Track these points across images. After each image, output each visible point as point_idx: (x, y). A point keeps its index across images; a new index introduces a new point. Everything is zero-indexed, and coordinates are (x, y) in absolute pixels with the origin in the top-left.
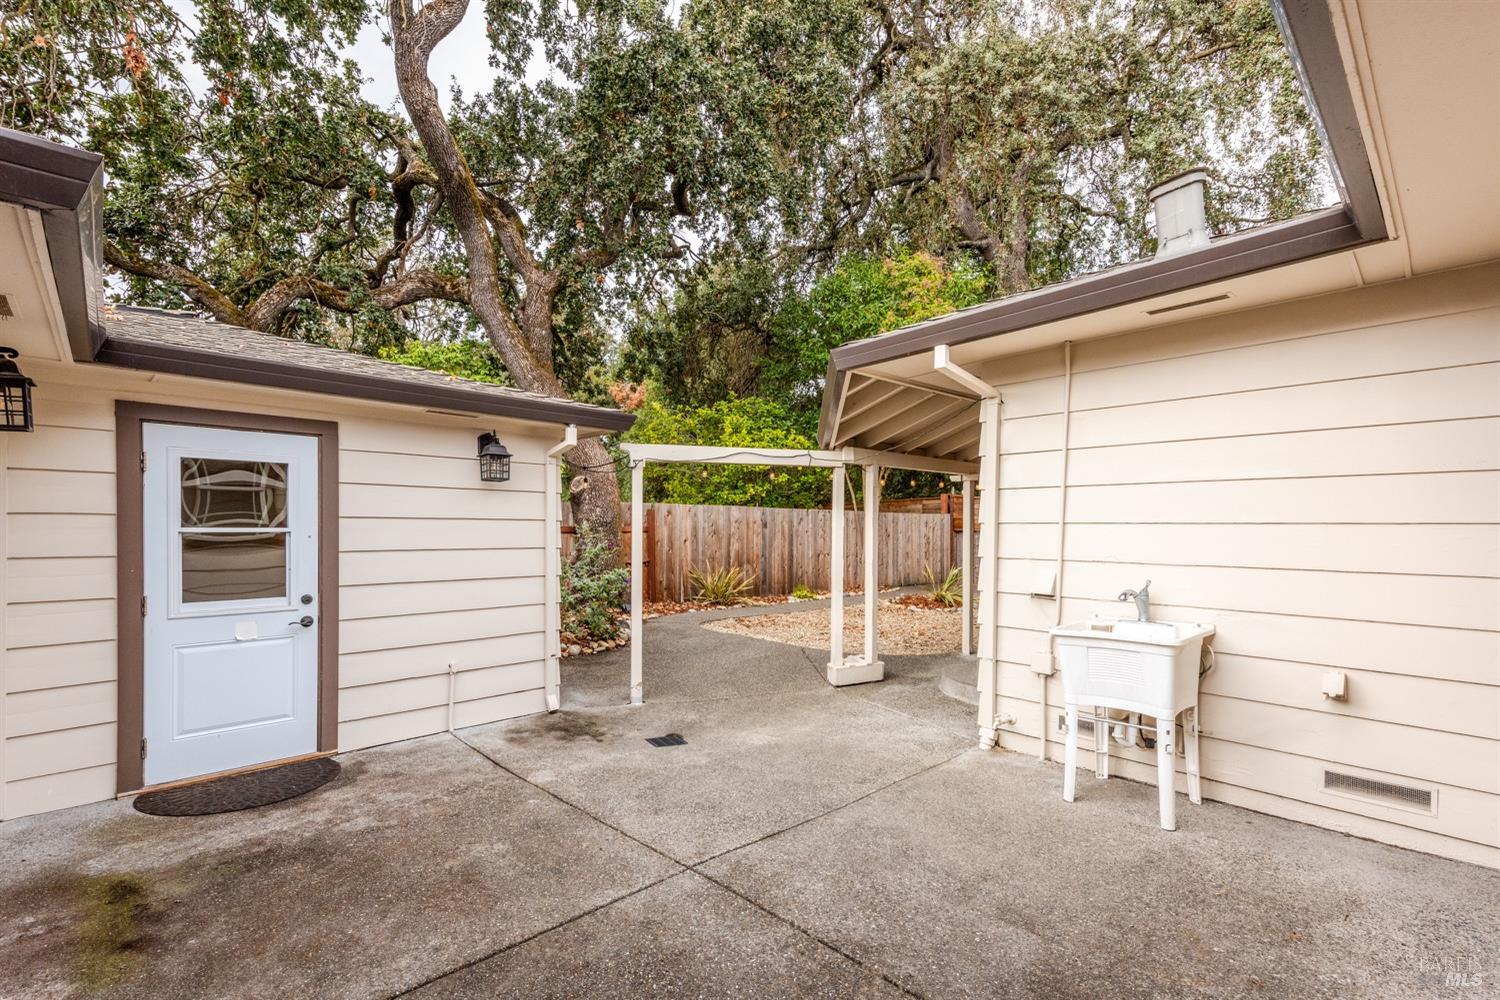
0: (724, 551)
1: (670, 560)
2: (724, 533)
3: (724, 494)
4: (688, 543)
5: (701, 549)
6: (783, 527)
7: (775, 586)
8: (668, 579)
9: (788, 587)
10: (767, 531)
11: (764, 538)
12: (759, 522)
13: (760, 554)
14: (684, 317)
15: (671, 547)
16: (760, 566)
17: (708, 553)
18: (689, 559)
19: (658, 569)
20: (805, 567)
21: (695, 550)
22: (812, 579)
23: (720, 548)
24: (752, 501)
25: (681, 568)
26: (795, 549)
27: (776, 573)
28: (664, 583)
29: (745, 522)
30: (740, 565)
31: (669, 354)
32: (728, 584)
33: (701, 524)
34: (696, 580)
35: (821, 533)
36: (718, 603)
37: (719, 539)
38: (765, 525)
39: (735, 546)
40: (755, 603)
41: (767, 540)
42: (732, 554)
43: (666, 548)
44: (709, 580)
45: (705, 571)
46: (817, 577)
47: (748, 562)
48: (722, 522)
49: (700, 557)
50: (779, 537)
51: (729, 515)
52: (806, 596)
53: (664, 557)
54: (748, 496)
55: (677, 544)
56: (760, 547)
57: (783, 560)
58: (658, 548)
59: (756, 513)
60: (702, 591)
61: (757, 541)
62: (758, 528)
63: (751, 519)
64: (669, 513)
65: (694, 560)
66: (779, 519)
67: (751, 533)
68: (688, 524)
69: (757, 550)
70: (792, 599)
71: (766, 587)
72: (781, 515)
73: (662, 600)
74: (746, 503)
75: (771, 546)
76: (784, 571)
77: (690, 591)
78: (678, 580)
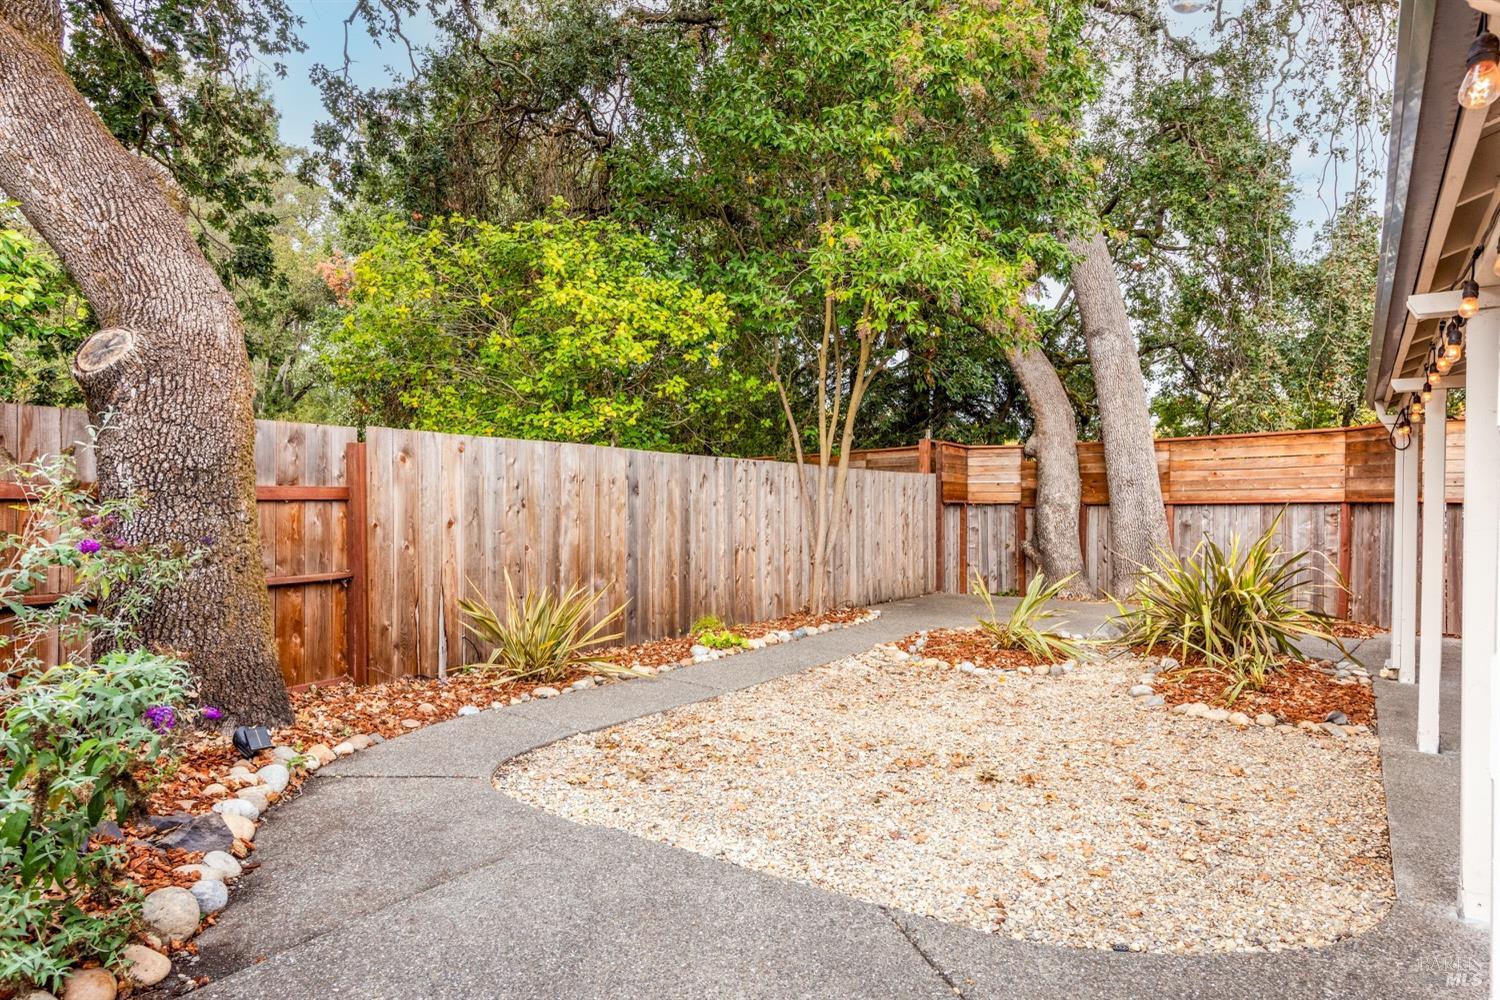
0: (545, 547)
1: (409, 575)
2: (545, 506)
3: (544, 418)
4: (458, 529)
5: (489, 543)
6: (670, 494)
7: (656, 619)
8: (404, 621)
9: (681, 623)
10: (638, 501)
11: (632, 517)
12: (622, 482)
13: (625, 551)
14: (444, 72)
15: (413, 537)
16: (624, 579)
17: (508, 552)
18: (460, 567)
19: (375, 596)
20: (712, 577)
21: (475, 547)
22: (725, 601)
23: (536, 539)
24: (602, 436)
25: (440, 591)
26: (692, 538)
27: (657, 592)
28: (394, 634)
29: (591, 480)
30: (583, 579)
31: (416, 145)
32: (561, 628)
33: (488, 486)
34: (480, 623)
35: (741, 505)
36: (538, 679)
37: (533, 519)
38: (634, 489)
39: (570, 536)
40: (627, 673)
41: (640, 520)
42: (565, 555)
43: (398, 541)
44: (512, 619)
45: (500, 596)
46: (733, 595)
47: (600, 570)
48: (539, 480)
49: (489, 562)
50: (662, 511)
51: (557, 461)
52: (727, 644)
53: (394, 566)
54: (599, 423)
55: (428, 533)
56: (624, 535)
57: (671, 564)
58: (376, 541)
59: (615, 460)
60: (496, 652)
61: (617, 524)
62: (620, 493)
63: (605, 476)
64: (407, 452)
65: (473, 572)
66: (662, 476)
67: (604, 506)
68: (458, 482)
69: (618, 544)
70: (700, 653)
71: (637, 622)
72: (666, 466)
73: (385, 678)
74: (590, 440)
75: (647, 533)
76: (671, 587)
77: (462, 646)
78: (429, 620)
